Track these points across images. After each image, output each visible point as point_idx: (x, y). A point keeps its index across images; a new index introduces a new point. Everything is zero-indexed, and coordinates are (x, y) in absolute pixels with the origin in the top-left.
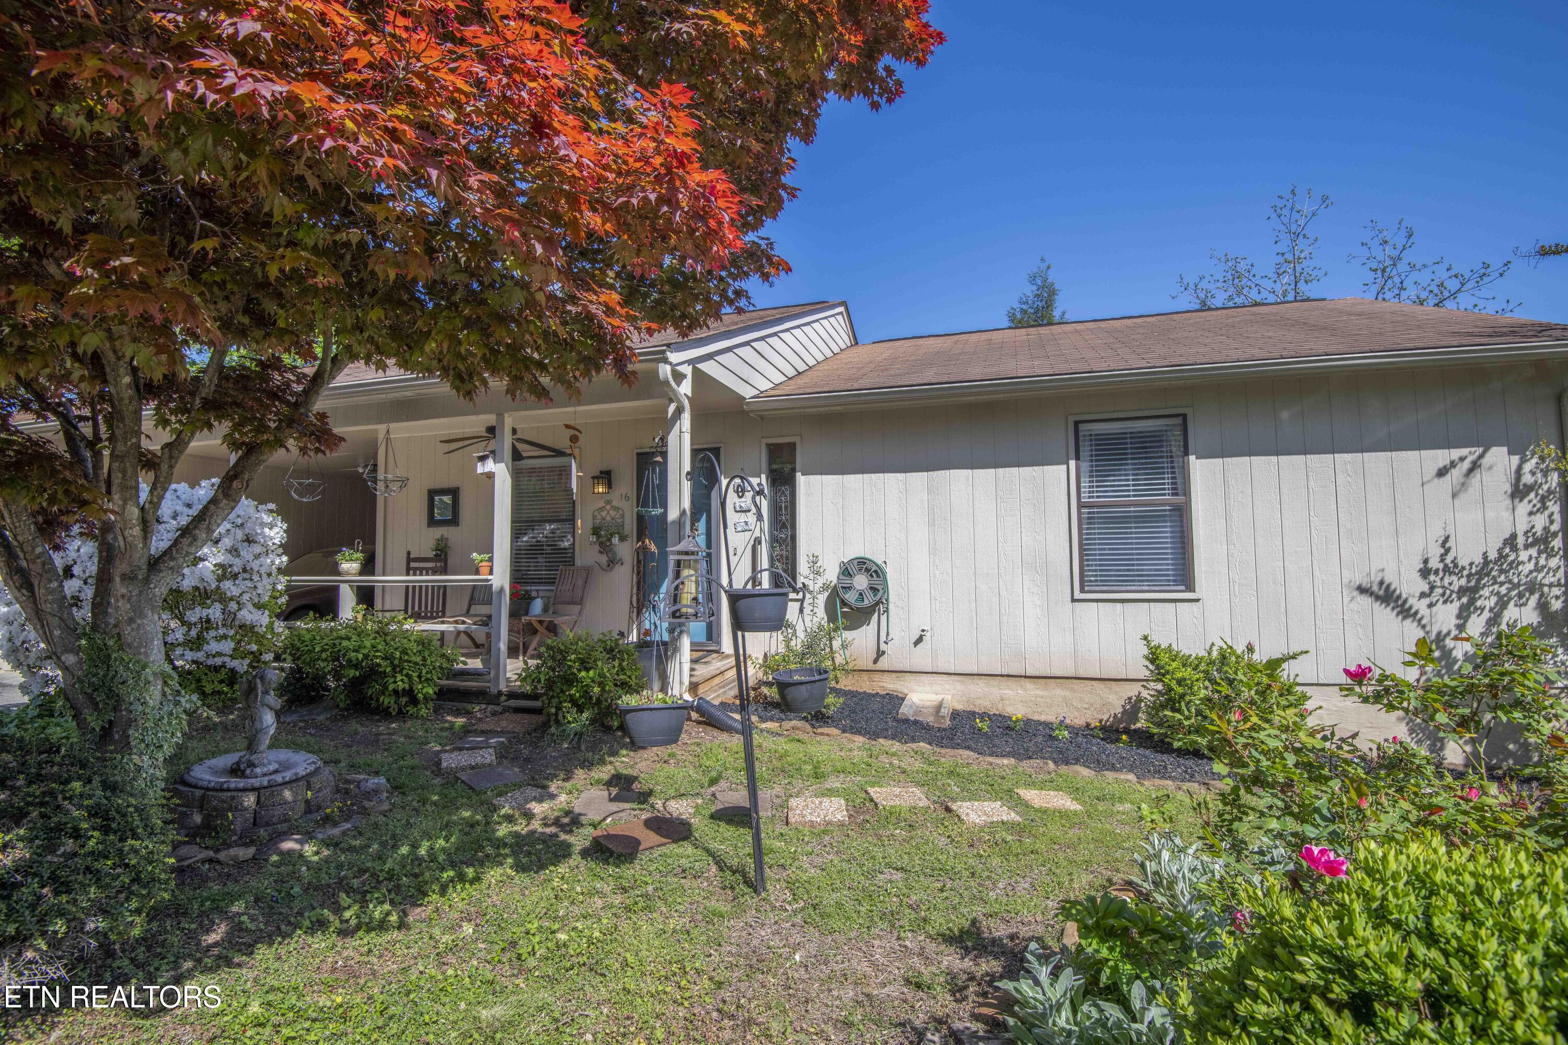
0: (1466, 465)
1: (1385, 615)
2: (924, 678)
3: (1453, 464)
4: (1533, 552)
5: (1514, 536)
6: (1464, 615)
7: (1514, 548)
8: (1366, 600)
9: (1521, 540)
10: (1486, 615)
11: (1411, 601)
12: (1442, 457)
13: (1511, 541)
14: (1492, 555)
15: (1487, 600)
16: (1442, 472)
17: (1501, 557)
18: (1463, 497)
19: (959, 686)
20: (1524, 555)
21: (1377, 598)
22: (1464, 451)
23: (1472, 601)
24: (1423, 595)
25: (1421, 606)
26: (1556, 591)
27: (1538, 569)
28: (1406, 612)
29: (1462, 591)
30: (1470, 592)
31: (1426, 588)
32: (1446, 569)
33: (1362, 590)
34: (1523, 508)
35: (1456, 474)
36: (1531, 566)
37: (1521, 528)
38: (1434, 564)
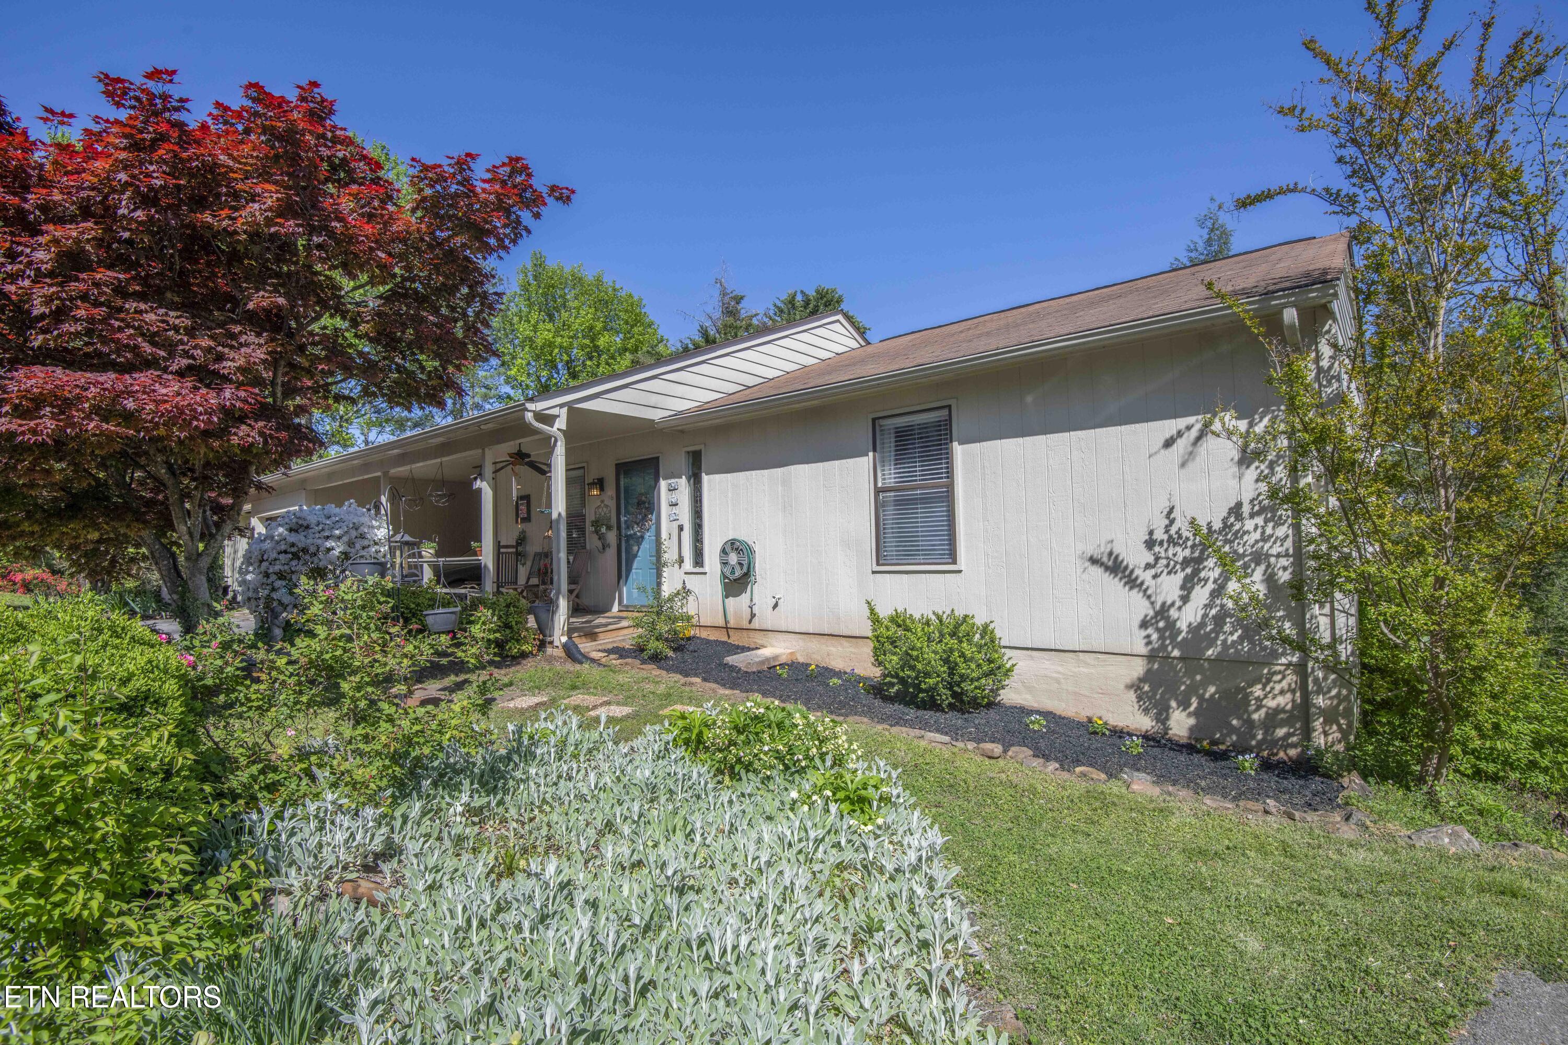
0: (1194, 433)
1: (1114, 585)
2: (779, 635)
3: (1180, 434)
4: (1259, 520)
5: (1239, 505)
6: (1187, 586)
7: (1239, 517)
8: (1097, 571)
9: (1246, 509)
10: (1210, 586)
11: (1137, 572)
12: (1170, 426)
13: (1236, 510)
14: (1217, 525)
15: (1212, 570)
16: (1169, 443)
17: (1226, 526)
18: (1191, 466)
19: (801, 643)
20: (1249, 525)
21: (1107, 568)
22: (1191, 420)
23: (1196, 572)
24: (1148, 566)
25: (1146, 576)
26: (1284, 562)
27: (1264, 539)
28: (1132, 582)
29: (1186, 562)
30: (1195, 563)
31: (1151, 559)
32: (1171, 540)
33: (1094, 561)
34: (1251, 474)
35: (1182, 445)
36: (1257, 535)
37: (1246, 498)
38: (1159, 535)
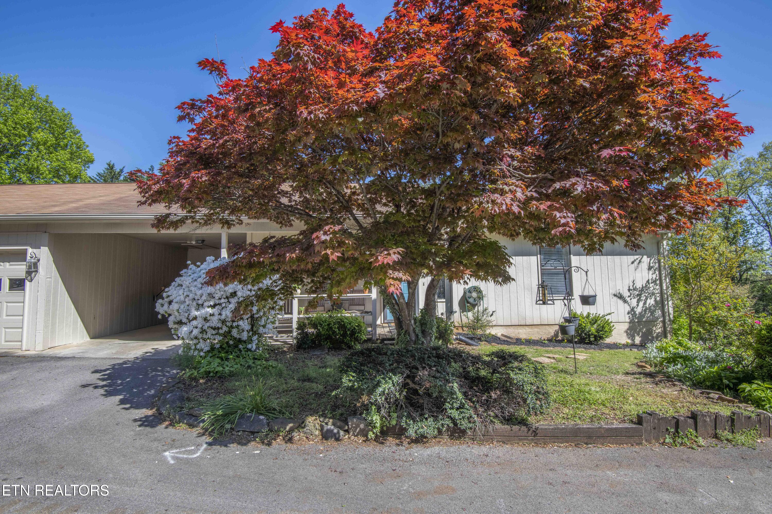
0: (638, 261)
1: (620, 302)
3: (635, 260)
4: (653, 284)
5: (649, 280)
6: (638, 301)
7: (649, 284)
8: (615, 298)
9: (650, 281)
10: (643, 302)
11: (626, 298)
12: (632, 258)
13: (648, 281)
14: (644, 285)
15: (643, 298)
16: (633, 263)
17: (646, 286)
18: (637, 270)
19: (505, 330)
20: (651, 285)
21: (618, 297)
22: (637, 257)
23: (640, 298)
24: (629, 296)
25: (628, 299)
26: (658, 295)
27: (654, 289)
28: (625, 301)
29: (638, 295)
30: (639, 295)
31: (629, 294)
32: (634, 289)
33: (615, 295)
34: (651, 272)
35: (636, 263)
36: (652, 288)
37: (650, 278)
38: (631, 288)
